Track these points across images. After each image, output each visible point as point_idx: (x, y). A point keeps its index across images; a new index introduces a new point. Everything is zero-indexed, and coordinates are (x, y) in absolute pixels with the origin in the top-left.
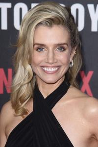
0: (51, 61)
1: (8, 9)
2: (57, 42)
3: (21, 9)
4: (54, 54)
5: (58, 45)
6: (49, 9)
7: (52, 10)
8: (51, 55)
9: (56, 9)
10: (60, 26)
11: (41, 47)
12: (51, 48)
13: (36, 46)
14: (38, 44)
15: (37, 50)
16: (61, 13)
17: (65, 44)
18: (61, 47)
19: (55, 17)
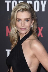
0: (23, 25)
1: (10, 3)
2: (25, 18)
3: (14, 3)
4: (24, 22)
5: (26, 19)
6: (22, 5)
7: (24, 5)
8: (23, 23)
9: (25, 5)
10: (26, 11)
11: (19, 20)
12: (23, 20)
13: (17, 19)
14: (18, 19)
15: (18, 21)
16: (27, 6)
17: (28, 18)
18: (27, 20)
19: (24, 8)
